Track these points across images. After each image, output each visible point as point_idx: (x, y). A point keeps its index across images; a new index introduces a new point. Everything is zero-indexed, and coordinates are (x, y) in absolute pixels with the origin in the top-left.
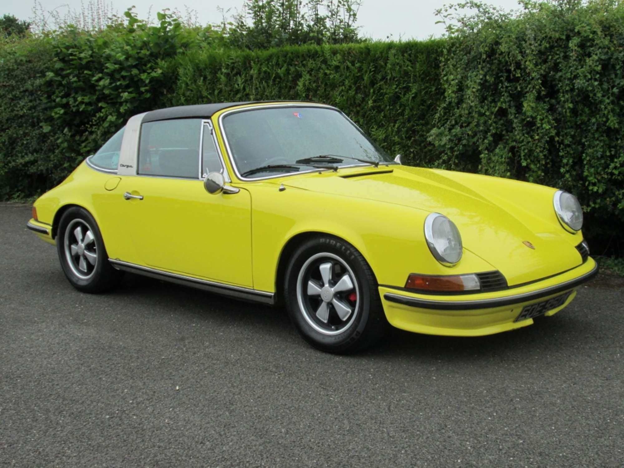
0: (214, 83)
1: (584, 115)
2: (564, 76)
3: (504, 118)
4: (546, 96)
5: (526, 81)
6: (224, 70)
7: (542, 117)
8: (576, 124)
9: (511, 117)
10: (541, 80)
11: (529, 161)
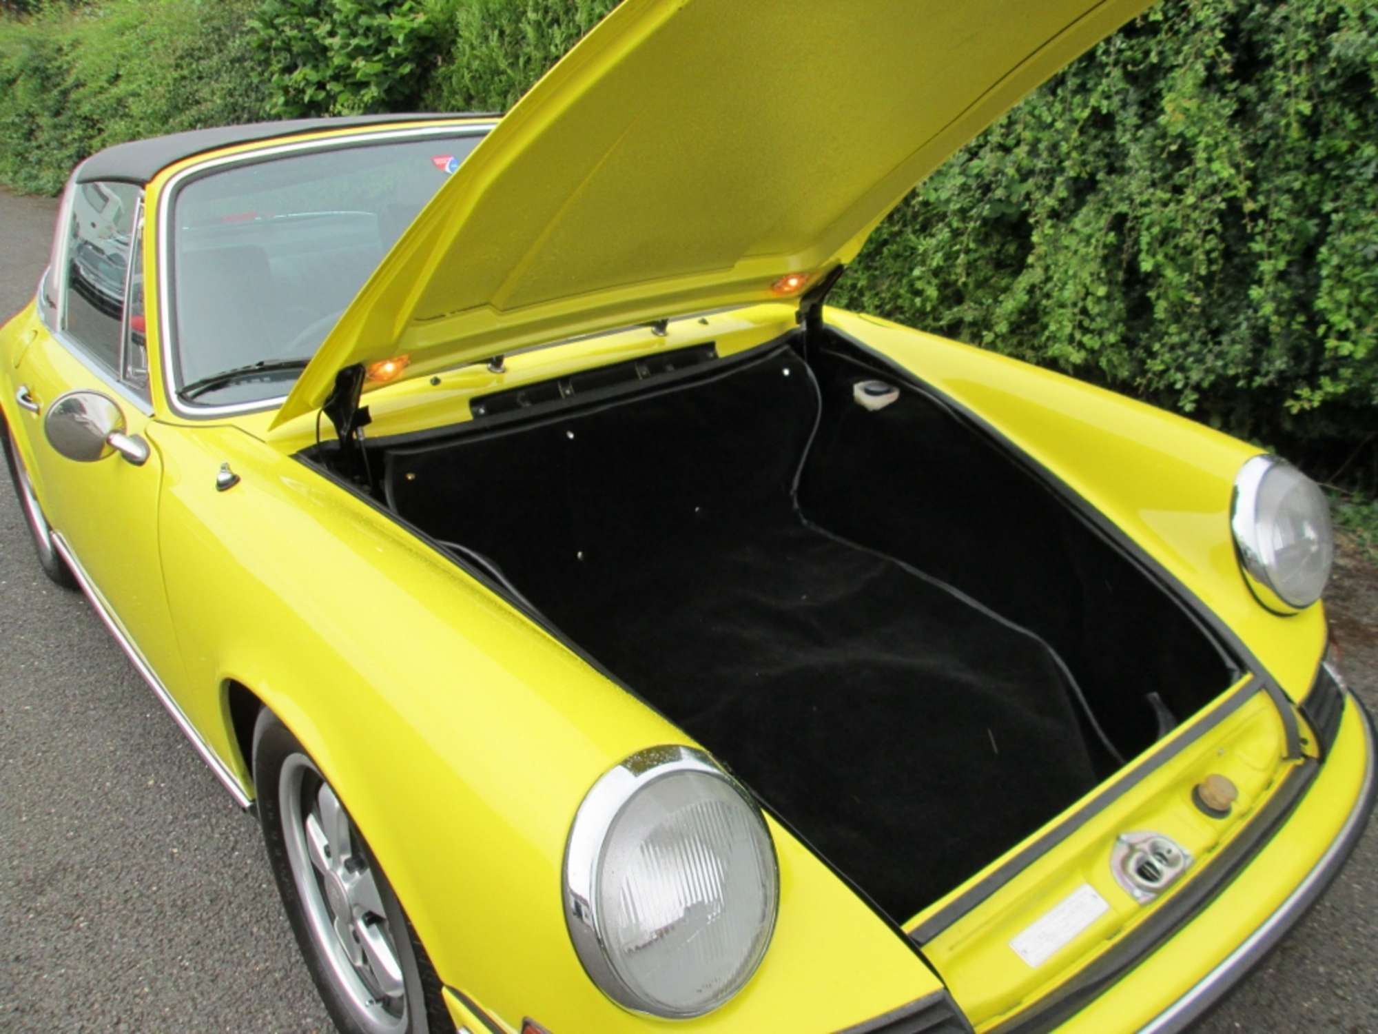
0: (517, 43)
1: (1340, 132)
2: (1294, 17)
3: (1106, 135)
4: (1231, 77)
5: (1177, 33)
6: (531, 15)
7: (1211, 141)
8: (1310, 159)
9: (1123, 138)
10: (1223, 31)
11: (1160, 257)
